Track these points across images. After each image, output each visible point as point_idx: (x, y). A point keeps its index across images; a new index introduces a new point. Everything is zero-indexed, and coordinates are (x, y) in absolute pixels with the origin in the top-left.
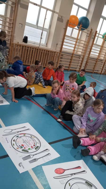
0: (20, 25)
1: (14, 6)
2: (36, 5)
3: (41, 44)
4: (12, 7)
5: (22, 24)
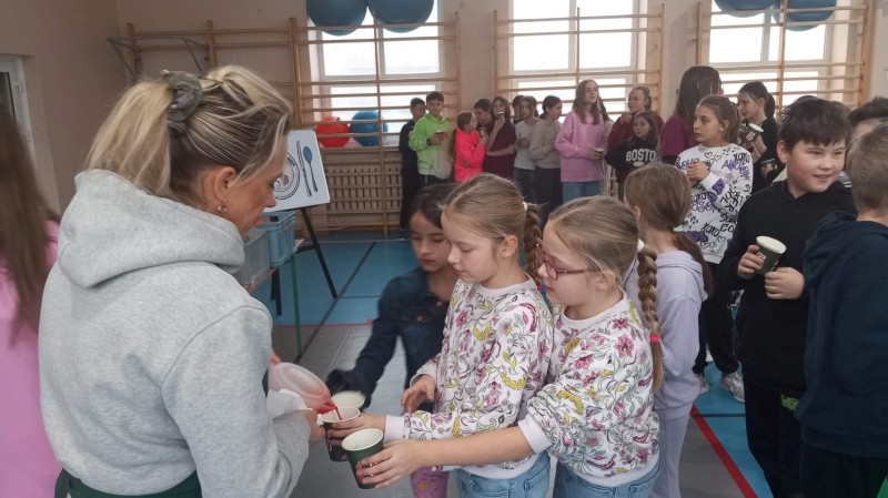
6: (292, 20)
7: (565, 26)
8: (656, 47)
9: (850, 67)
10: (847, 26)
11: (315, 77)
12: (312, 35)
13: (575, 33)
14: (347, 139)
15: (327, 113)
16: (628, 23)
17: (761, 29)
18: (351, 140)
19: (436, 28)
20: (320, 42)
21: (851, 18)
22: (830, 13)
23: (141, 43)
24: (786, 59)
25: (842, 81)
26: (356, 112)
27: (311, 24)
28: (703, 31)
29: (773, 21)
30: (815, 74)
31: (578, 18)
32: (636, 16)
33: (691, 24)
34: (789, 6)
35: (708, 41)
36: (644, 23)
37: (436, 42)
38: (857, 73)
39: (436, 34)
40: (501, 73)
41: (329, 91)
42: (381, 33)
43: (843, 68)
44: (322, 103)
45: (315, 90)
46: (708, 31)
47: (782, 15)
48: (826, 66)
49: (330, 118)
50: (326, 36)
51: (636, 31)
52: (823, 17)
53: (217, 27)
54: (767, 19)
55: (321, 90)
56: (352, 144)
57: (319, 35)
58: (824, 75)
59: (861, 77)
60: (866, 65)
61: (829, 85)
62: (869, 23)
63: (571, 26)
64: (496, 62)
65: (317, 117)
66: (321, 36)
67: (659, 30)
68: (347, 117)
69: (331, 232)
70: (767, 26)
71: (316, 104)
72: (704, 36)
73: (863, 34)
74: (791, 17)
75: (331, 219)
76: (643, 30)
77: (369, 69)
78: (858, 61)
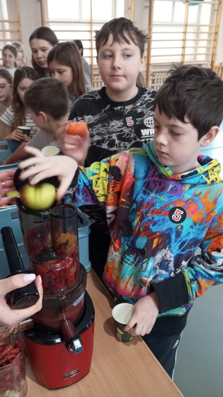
1: (216, 2)
8: (130, 8)
9: (210, 27)
10: (210, 5)
17: (171, 2)
24: (188, 22)
25: (207, 35)
38: (214, 31)
43: (208, 28)
48: (197, 26)
58: (196, 31)
59: (216, 33)
60: (219, 26)
62: (221, 4)
73: (217, 10)
78: (214, 24)
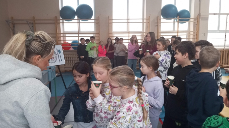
0: (203, 34)
1: (196, 21)
2: (216, 14)
3: (226, 46)
4: (194, 23)
5: (205, 33)
6: (56, 17)
7: (126, 21)
8: (148, 26)
9: (194, 32)
10: (193, 23)
11: (62, 32)
12: (61, 21)
13: (128, 23)
14: (70, 48)
15: (65, 41)
16: (141, 21)
17: (173, 23)
18: (71, 48)
19: (93, 20)
20: (63, 23)
21: (194, 21)
22: (189, 19)
23: (15, 22)
24: (179, 30)
25: (192, 36)
26: (72, 41)
27: (61, 18)
28: (159, 23)
29: (176, 21)
30: (186, 34)
31: (129, 19)
32: (143, 19)
33: (156, 21)
34: (179, 18)
35: (160, 26)
36: (145, 21)
37: (94, 24)
38: (196, 34)
39: (94, 22)
40: (110, 32)
41: (66, 35)
42: (79, 21)
43: (192, 33)
44: (64, 38)
45: (62, 35)
46: (160, 23)
47: (178, 20)
48: (188, 32)
49: (66, 42)
50: (65, 21)
51: (143, 23)
52: (187, 20)
53: (36, 18)
54: (174, 20)
55: (63, 35)
56: (71, 49)
57: (63, 21)
58: (188, 34)
59: (197, 35)
60: (198, 32)
61: (189, 37)
62: (198, 22)
63: (127, 21)
64: (109, 29)
65: (62, 42)
66: (64, 21)
67: (149, 22)
68: (70, 42)
69: (65, 72)
70: (174, 22)
71: (62, 38)
72: (159, 24)
73: (197, 25)
74: (180, 20)
75: (66, 68)
76: (145, 22)
77: (76, 30)
78: (196, 31)
